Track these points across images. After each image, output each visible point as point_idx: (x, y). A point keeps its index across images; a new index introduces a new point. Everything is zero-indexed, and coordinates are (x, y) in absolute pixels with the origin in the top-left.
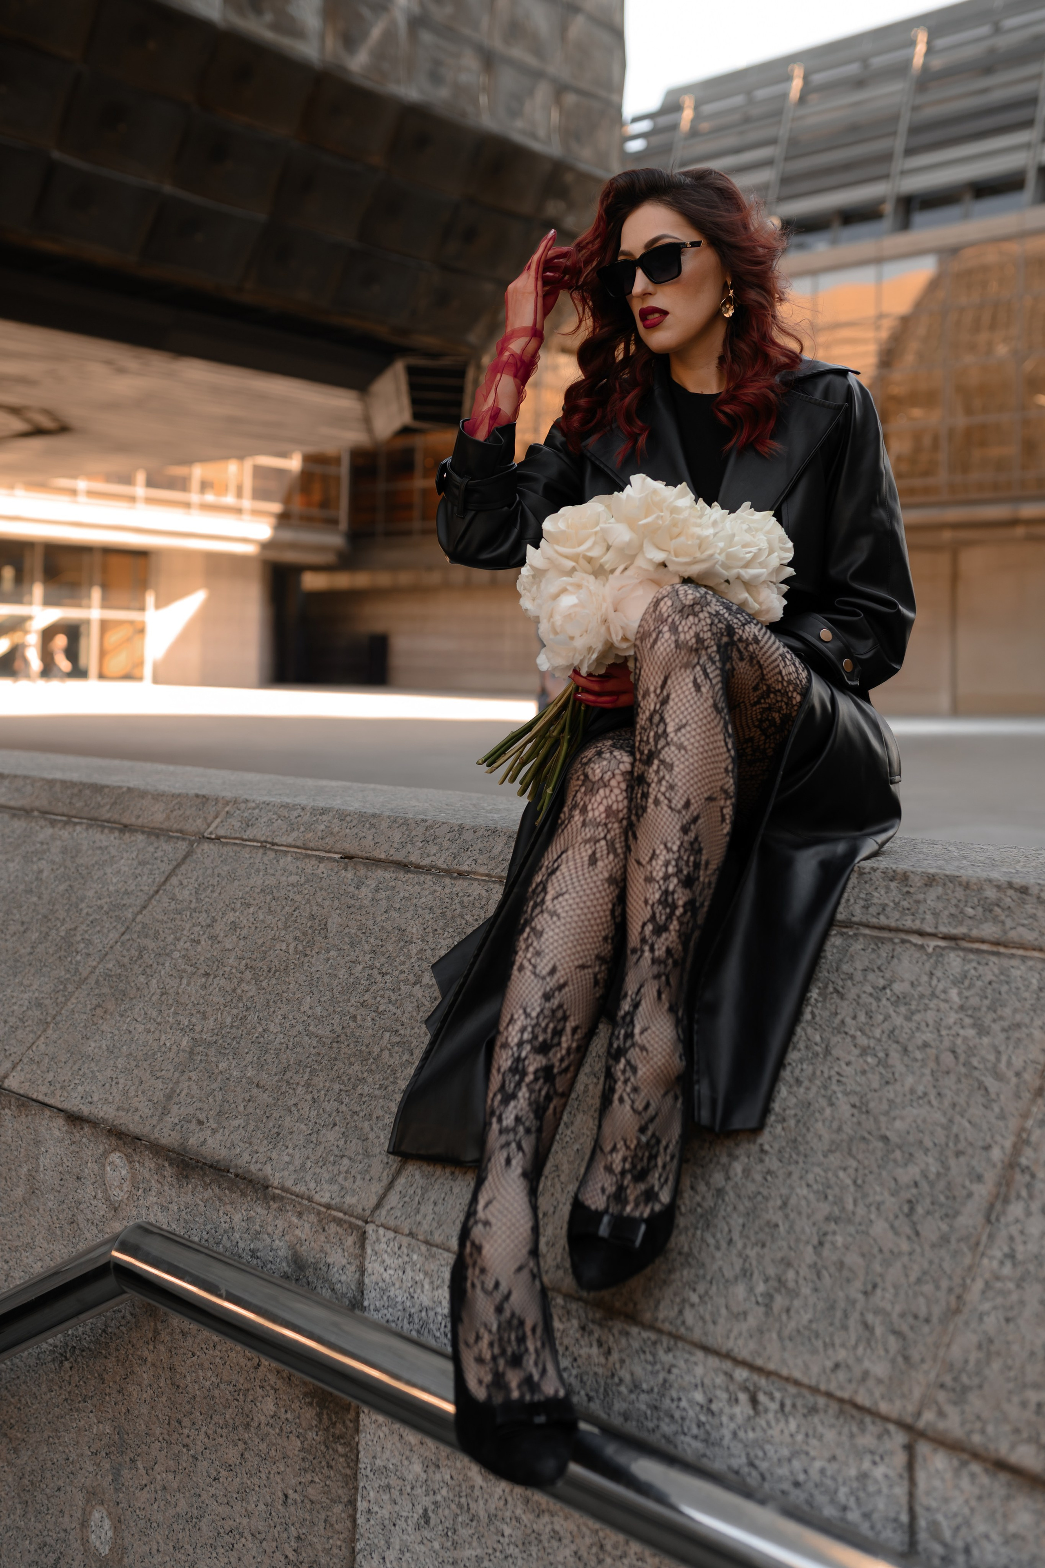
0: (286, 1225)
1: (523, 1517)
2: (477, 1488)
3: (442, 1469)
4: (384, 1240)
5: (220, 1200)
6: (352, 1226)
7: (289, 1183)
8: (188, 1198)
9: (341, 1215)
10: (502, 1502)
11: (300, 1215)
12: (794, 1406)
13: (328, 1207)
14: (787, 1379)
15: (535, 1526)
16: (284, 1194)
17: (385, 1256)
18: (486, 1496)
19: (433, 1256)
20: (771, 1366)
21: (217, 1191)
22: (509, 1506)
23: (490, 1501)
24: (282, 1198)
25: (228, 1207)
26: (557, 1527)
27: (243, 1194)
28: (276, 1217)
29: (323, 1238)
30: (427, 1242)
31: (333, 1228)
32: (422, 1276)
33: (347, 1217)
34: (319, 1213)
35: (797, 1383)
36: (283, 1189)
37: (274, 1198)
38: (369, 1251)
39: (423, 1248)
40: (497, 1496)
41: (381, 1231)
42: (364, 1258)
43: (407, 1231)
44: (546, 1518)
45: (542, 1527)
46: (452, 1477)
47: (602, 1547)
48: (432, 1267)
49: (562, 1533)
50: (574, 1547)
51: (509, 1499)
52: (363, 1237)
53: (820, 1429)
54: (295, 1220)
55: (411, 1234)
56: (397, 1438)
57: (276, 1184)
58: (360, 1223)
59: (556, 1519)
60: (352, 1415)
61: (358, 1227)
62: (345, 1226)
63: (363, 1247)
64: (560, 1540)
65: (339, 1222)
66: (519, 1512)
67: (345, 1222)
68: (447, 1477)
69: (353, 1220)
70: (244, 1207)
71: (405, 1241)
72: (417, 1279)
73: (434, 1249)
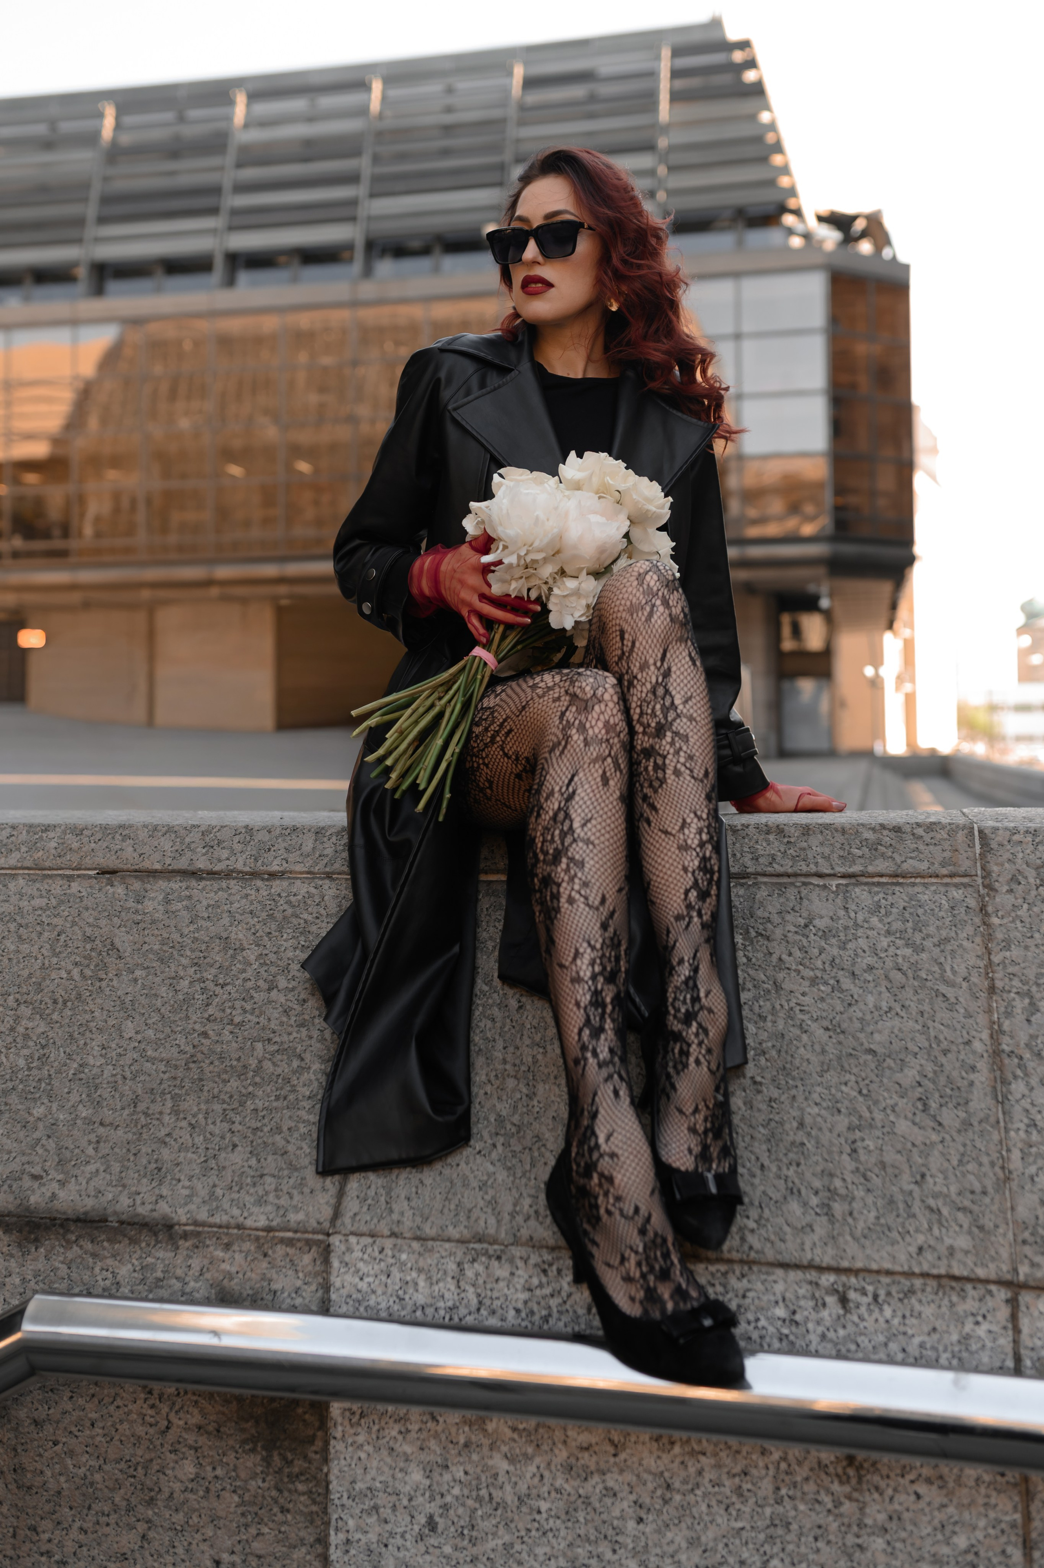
0: (206, 1262)
1: (566, 1486)
2: (502, 1473)
3: (453, 1468)
4: (357, 1248)
5: (94, 1255)
6: (309, 1243)
7: (203, 1215)
8: (41, 1264)
9: (290, 1234)
10: (536, 1480)
11: (227, 1246)
12: (889, 1294)
13: (269, 1229)
14: (878, 1272)
15: (581, 1491)
16: (200, 1229)
17: (361, 1265)
18: (513, 1479)
19: (431, 1250)
20: (859, 1264)
21: (89, 1246)
22: (546, 1480)
23: (520, 1483)
24: (198, 1234)
25: (110, 1262)
26: (610, 1483)
27: (133, 1241)
28: (189, 1257)
29: (265, 1265)
30: (417, 1238)
31: (280, 1250)
32: (414, 1274)
33: (298, 1235)
34: (257, 1239)
35: (888, 1273)
36: (196, 1223)
37: (185, 1236)
38: (336, 1263)
39: (416, 1245)
40: (528, 1475)
41: (353, 1239)
42: (328, 1273)
43: (387, 1232)
44: (596, 1478)
45: (590, 1489)
46: (466, 1473)
47: (668, 1487)
48: (429, 1261)
49: (617, 1488)
50: (633, 1497)
51: (546, 1474)
52: (326, 1251)
53: (918, 1307)
54: (220, 1254)
55: (393, 1235)
56: (384, 1452)
57: (183, 1219)
58: (320, 1237)
59: (608, 1476)
60: (319, 1444)
61: (318, 1243)
62: (299, 1245)
63: (327, 1261)
64: (615, 1495)
65: (290, 1242)
66: (559, 1482)
67: (299, 1240)
68: (460, 1474)
69: (310, 1236)
70: (136, 1256)
71: (388, 1243)
72: (408, 1278)
73: (430, 1243)
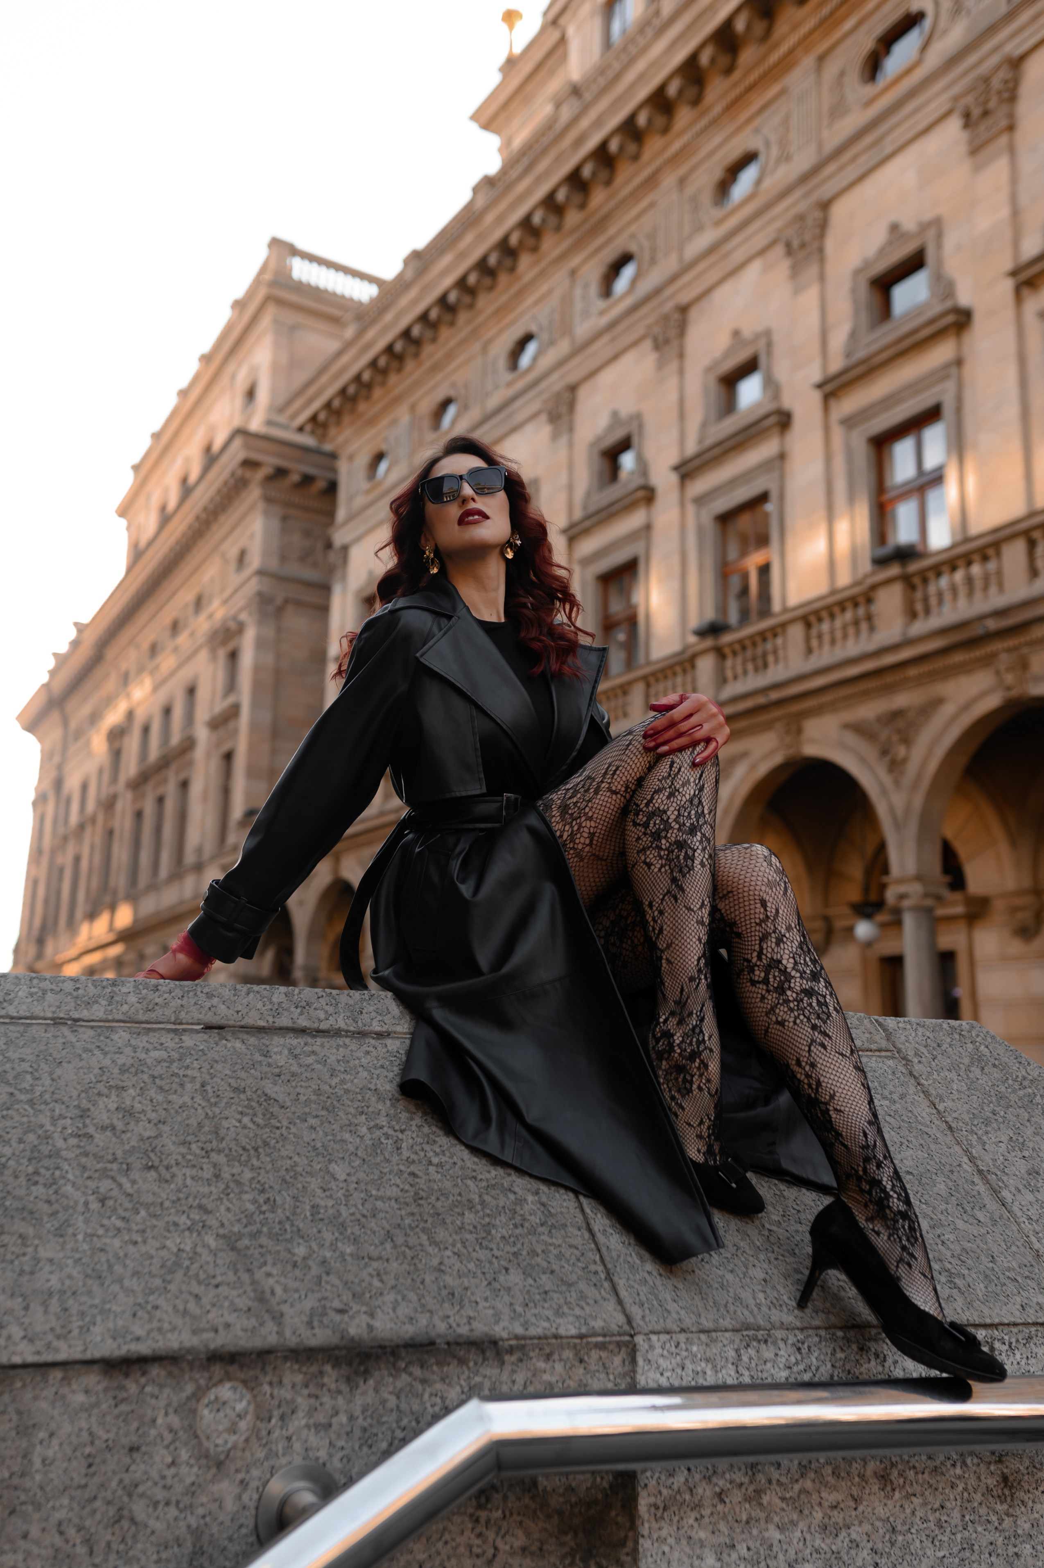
0: (529, 1374)
1: (823, 1545)
2: (776, 1543)
3: (738, 1546)
4: (658, 1345)
5: (424, 1381)
6: (619, 1345)
7: (519, 1330)
8: (370, 1398)
9: (600, 1339)
10: (801, 1544)
11: (548, 1357)
12: (1017, 1341)
13: (581, 1337)
14: (1008, 1325)
15: (834, 1548)
16: (523, 1342)
17: (661, 1361)
18: (785, 1547)
19: (714, 1341)
20: (997, 1321)
21: (417, 1371)
22: (808, 1543)
23: (790, 1550)
24: (523, 1347)
25: (439, 1386)
26: (854, 1536)
27: (462, 1362)
28: (513, 1371)
29: (581, 1371)
30: (702, 1331)
31: (595, 1354)
32: (703, 1364)
33: (608, 1339)
34: (575, 1346)
35: (1015, 1325)
36: (517, 1337)
37: (511, 1350)
38: (640, 1361)
39: (703, 1337)
40: (795, 1541)
41: (654, 1338)
42: (634, 1371)
43: (678, 1329)
44: (844, 1533)
45: (840, 1544)
46: (749, 1549)
47: (893, 1529)
48: (714, 1351)
49: (858, 1539)
50: (870, 1545)
51: (808, 1537)
52: (633, 1351)
53: (1035, 1350)
54: (541, 1365)
55: (683, 1330)
56: (684, 1542)
57: (505, 1335)
58: (627, 1338)
59: (851, 1531)
60: (630, 1544)
61: (626, 1344)
62: (611, 1347)
63: (634, 1362)
64: (857, 1546)
65: (602, 1346)
66: (818, 1542)
67: (610, 1342)
68: (744, 1552)
69: (618, 1338)
70: (463, 1377)
71: (682, 1337)
72: (699, 1369)
73: (714, 1334)
